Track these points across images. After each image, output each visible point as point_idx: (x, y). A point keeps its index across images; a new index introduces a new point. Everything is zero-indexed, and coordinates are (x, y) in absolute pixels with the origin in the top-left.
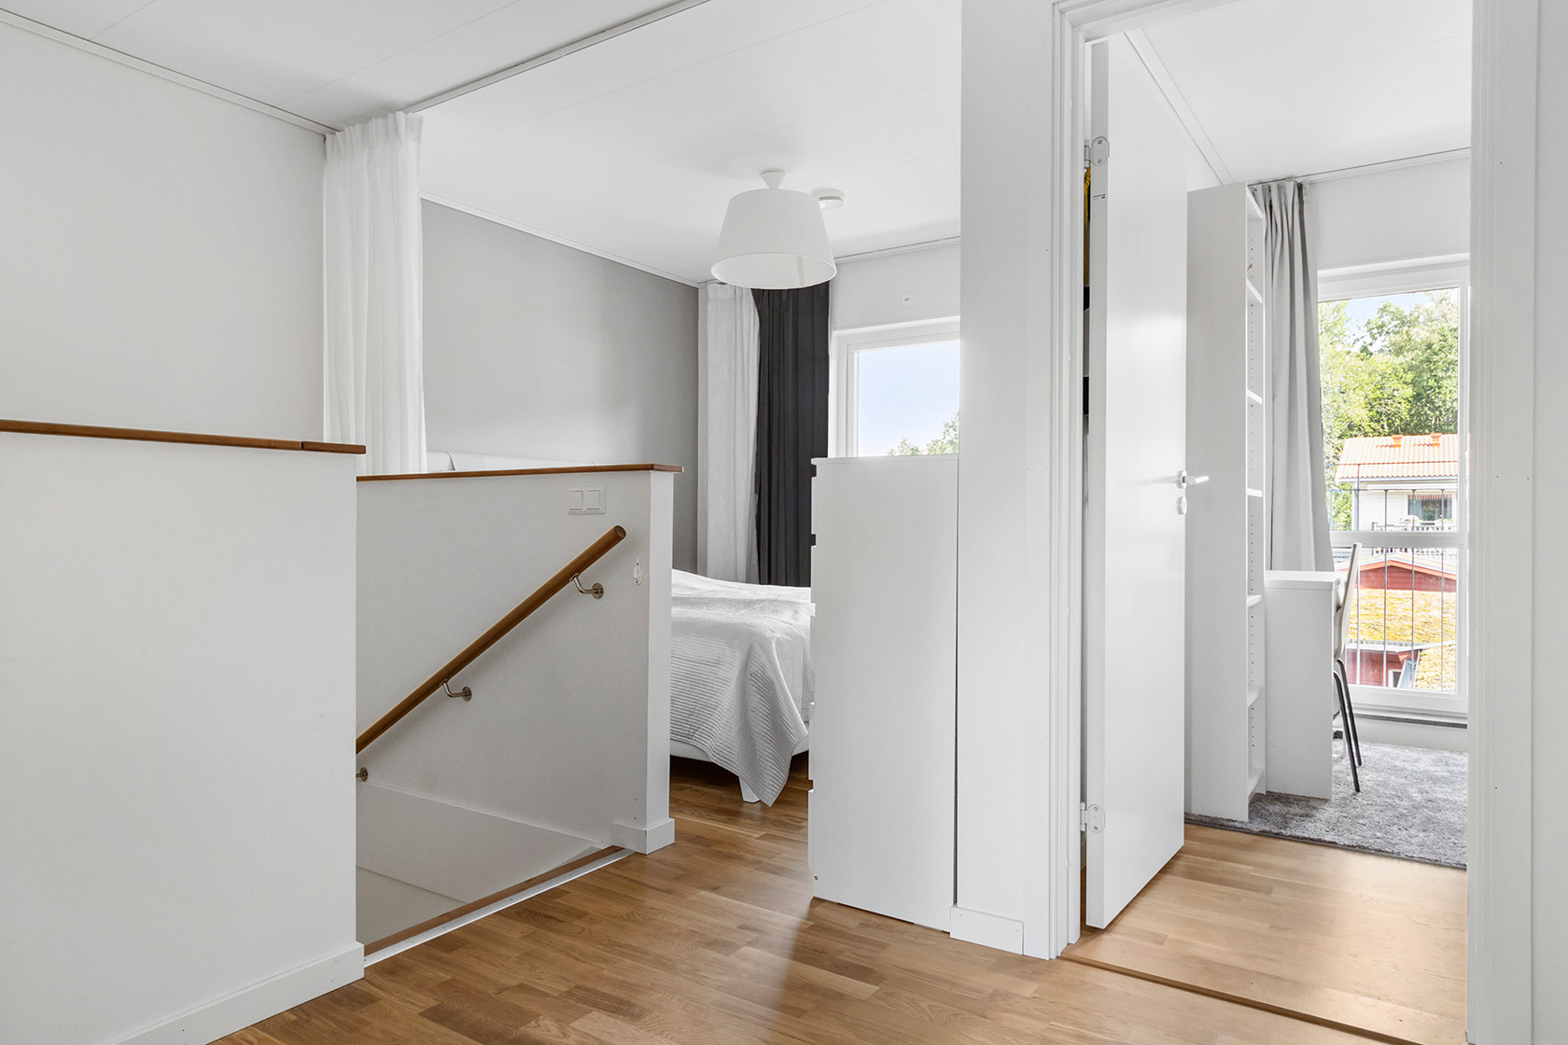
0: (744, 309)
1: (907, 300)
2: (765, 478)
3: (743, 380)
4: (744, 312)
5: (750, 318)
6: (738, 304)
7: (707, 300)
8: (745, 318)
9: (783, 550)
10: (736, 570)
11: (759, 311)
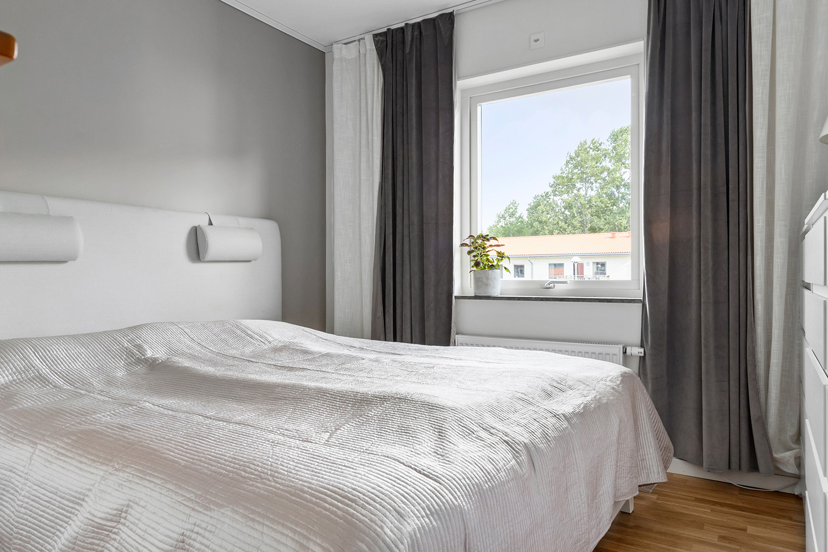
0: (368, 65)
1: (536, 41)
2: (390, 230)
3: (368, 134)
4: (368, 68)
5: (374, 75)
6: (362, 62)
7: (333, 60)
8: (369, 73)
9: (408, 303)
10: (362, 325)
11: (382, 66)
